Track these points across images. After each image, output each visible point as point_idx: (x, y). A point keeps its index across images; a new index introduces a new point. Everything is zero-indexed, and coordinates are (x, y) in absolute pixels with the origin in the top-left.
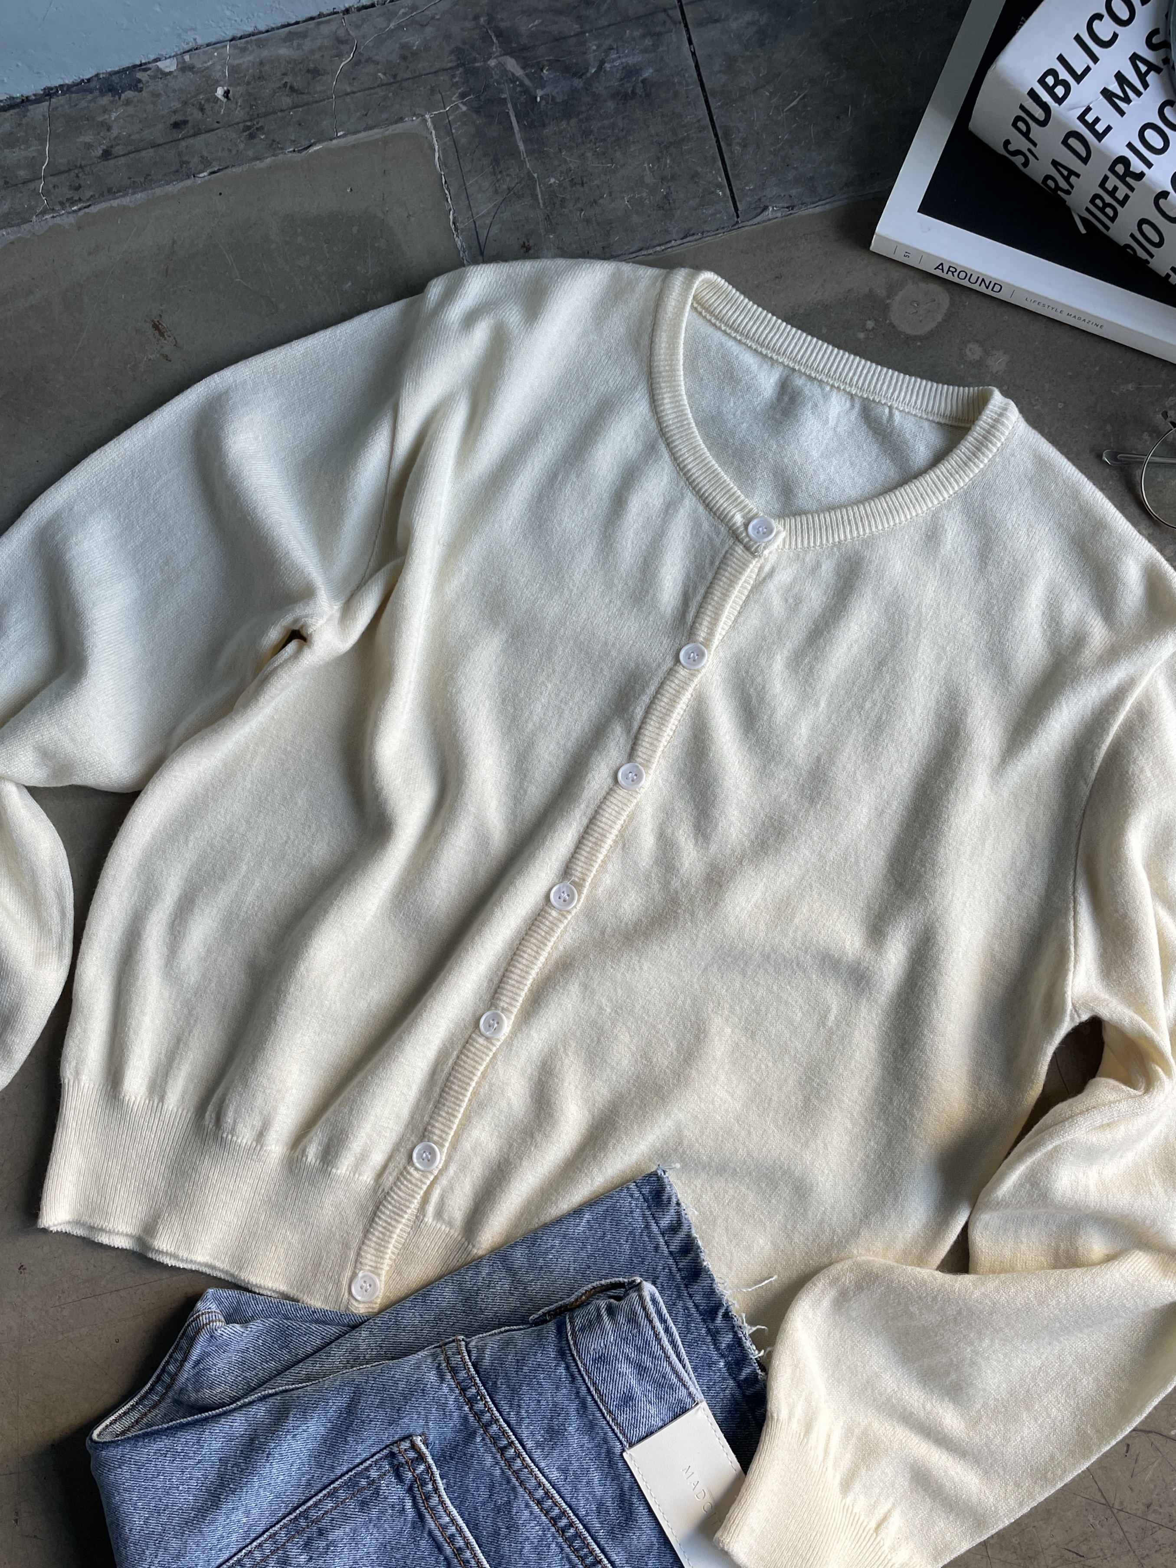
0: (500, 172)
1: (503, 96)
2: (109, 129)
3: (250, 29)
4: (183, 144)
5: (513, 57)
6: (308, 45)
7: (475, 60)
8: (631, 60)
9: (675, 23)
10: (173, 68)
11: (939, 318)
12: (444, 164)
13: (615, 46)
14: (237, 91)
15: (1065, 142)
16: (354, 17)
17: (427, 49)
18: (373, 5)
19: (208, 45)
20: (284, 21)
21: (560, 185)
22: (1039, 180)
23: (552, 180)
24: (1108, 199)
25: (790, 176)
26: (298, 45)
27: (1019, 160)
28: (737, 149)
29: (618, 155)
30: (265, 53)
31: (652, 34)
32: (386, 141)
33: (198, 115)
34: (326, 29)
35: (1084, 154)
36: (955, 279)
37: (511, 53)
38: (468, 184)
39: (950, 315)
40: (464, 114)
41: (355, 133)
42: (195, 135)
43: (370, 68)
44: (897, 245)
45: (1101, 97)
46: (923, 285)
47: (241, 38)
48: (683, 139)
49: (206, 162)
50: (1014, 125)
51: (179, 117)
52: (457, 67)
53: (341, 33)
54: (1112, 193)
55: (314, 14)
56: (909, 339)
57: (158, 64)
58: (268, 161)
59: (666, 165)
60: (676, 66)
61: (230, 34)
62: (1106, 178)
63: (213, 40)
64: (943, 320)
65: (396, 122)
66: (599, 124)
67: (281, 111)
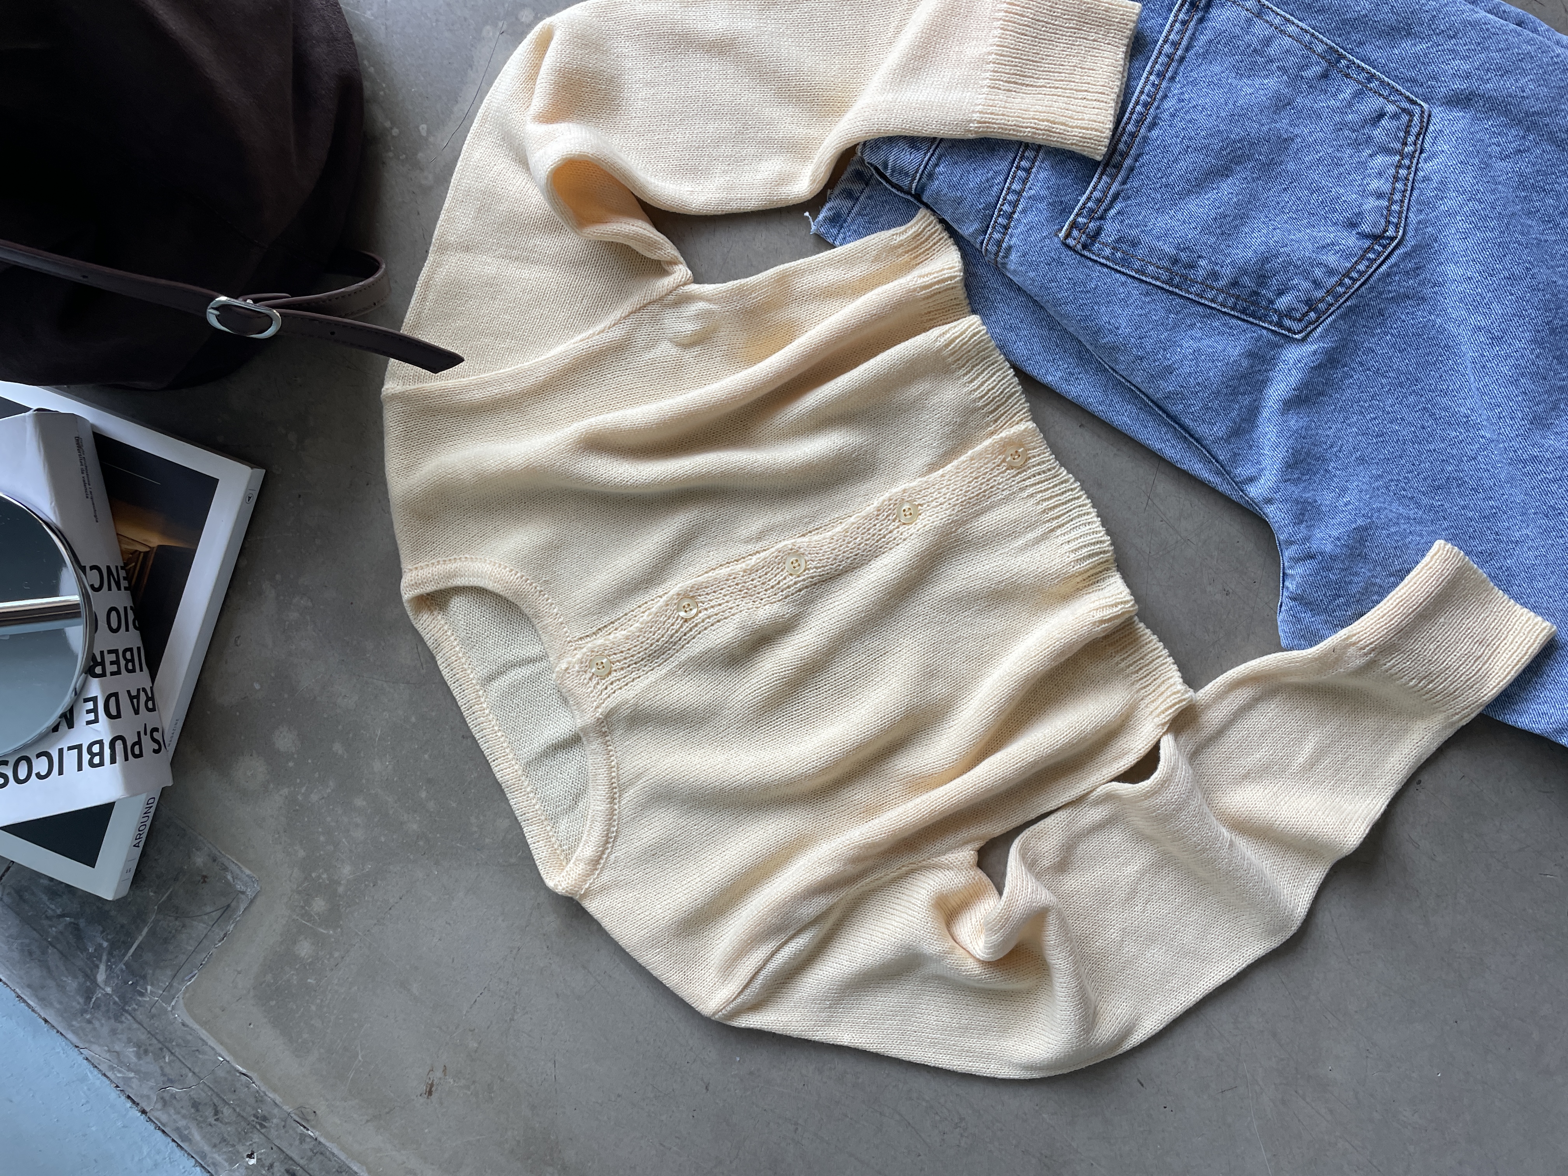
1: (124, 967)
3: (198, 1169)
4: (302, 1162)
5: (95, 978)
6: (182, 1123)
7: (115, 1003)
8: (45, 898)
9: (4, 887)
12: (192, 974)
13: (44, 916)
14: (244, 1150)
16: (144, 1105)
17: (129, 1040)
18: (129, 1097)
21: (151, 886)
26: (186, 1129)
30: (206, 1148)
31: (21, 897)
33: (277, 1166)
34: (164, 1118)
37: (94, 981)
38: (193, 949)
40: (152, 985)
41: (213, 1049)
42: (291, 1159)
43: (167, 1070)
49: (303, 1138)
52: (127, 1011)
53: (159, 1106)
55: (160, 1133)
58: (271, 1095)
65: (187, 1026)
67: (235, 1110)
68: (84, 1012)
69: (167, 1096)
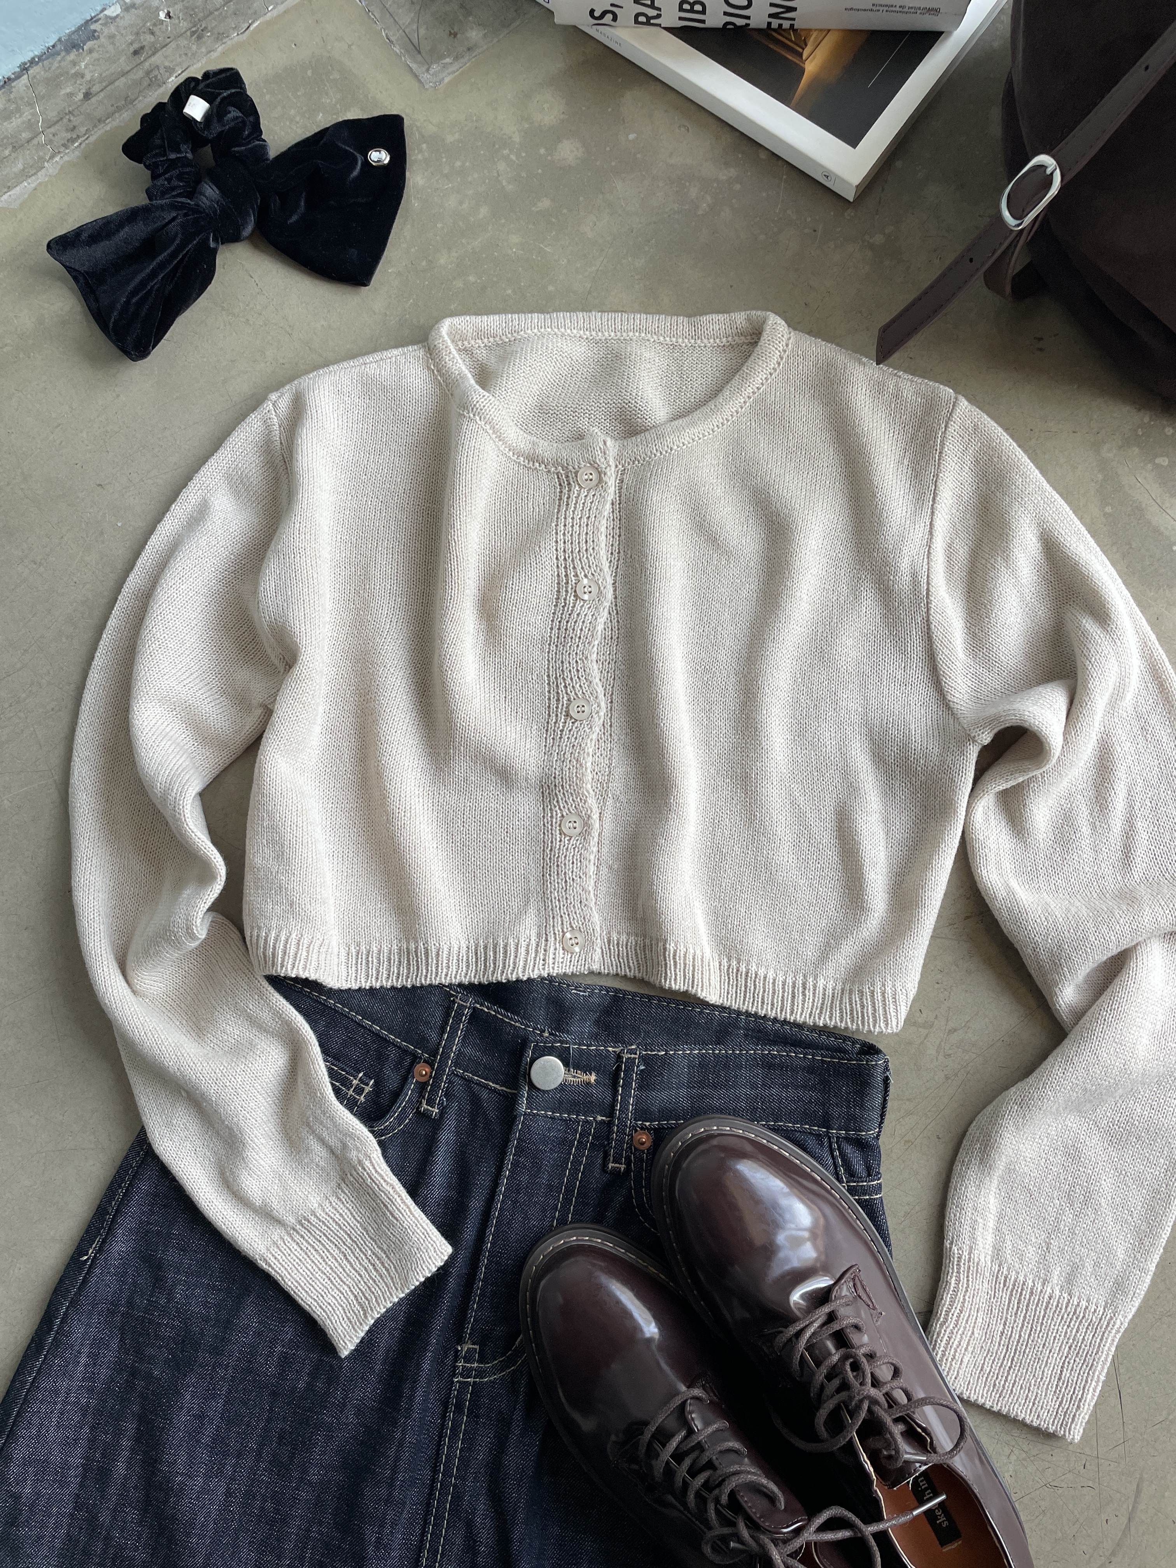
2: (83, 76)
10: (118, 11)
14: (176, 9)
33: (150, 38)
42: (154, 54)
51: (136, 46)
57: (105, 12)
58: (220, 49)
67: (217, 10)
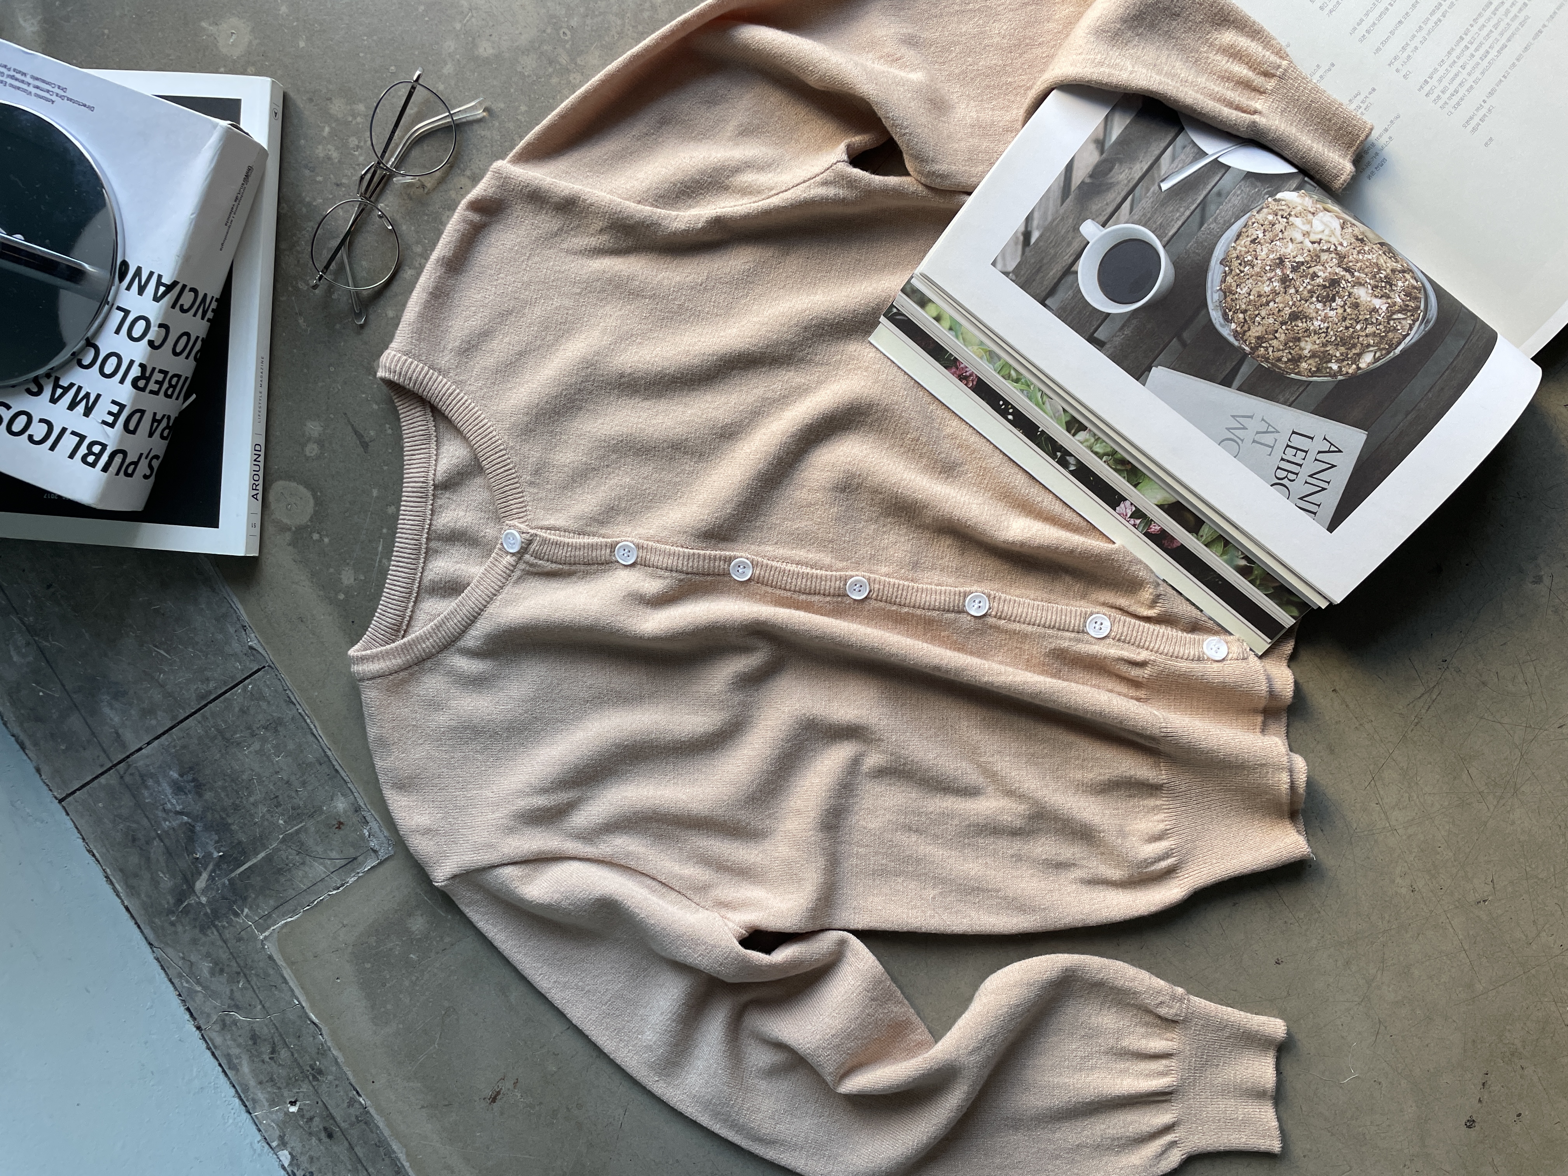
0: (287, 865)
1: (227, 882)
3: (237, 1100)
4: (343, 1125)
5: (194, 884)
6: (235, 1051)
7: (206, 914)
8: (169, 791)
9: (129, 766)
10: (286, 1152)
11: (294, 484)
12: (294, 912)
13: (161, 807)
14: (288, 1095)
15: (133, 432)
16: (202, 1022)
17: (208, 955)
18: (188, 1009)
19: (259, 1130)
20: (222, 1075)
21: (283, 815)
22: (167, 442)
23: (281, 822)
24: (166, 385)
25: (220, 636)
26: (237, 1058)
27: (156, 464)
28: (212, 685)
29: (244, 777)
30: (252, 1083)
31: (144, 781)
32: (291, 964)
33: (317, 1120)
34: (218, 1040)
35: (138, 415)
36: (261, 482)
37: (191, 887)
38: (305, 888)
39: (290, 477)
40: (250, 908)
41: (292, 991)
42: (333, 1118)
43: (237, 995)
44: (249, 536)
45: (91, 416)
46: (273, 505)
47: (246, 1106)
48: (217, 730)
49: (352, 1102)
50: (131, 475)
51: (323, 1135)
52: (215, 926)
53: (217, 1027)
54: (160, 383)
55: (209, 1053)
56: (318, 502)
57: (286, 1165)
58: (335, 1052)
59: (241, 737)
60: (162, 754)
61: (246, 1115)
62: (151, 392)
63: (254, 1127)
64: (295, 480)
65: (274, 961)
66: (226, 799)
67: (293, 1055)
68: (171, 912)
69: (228, 1021)
